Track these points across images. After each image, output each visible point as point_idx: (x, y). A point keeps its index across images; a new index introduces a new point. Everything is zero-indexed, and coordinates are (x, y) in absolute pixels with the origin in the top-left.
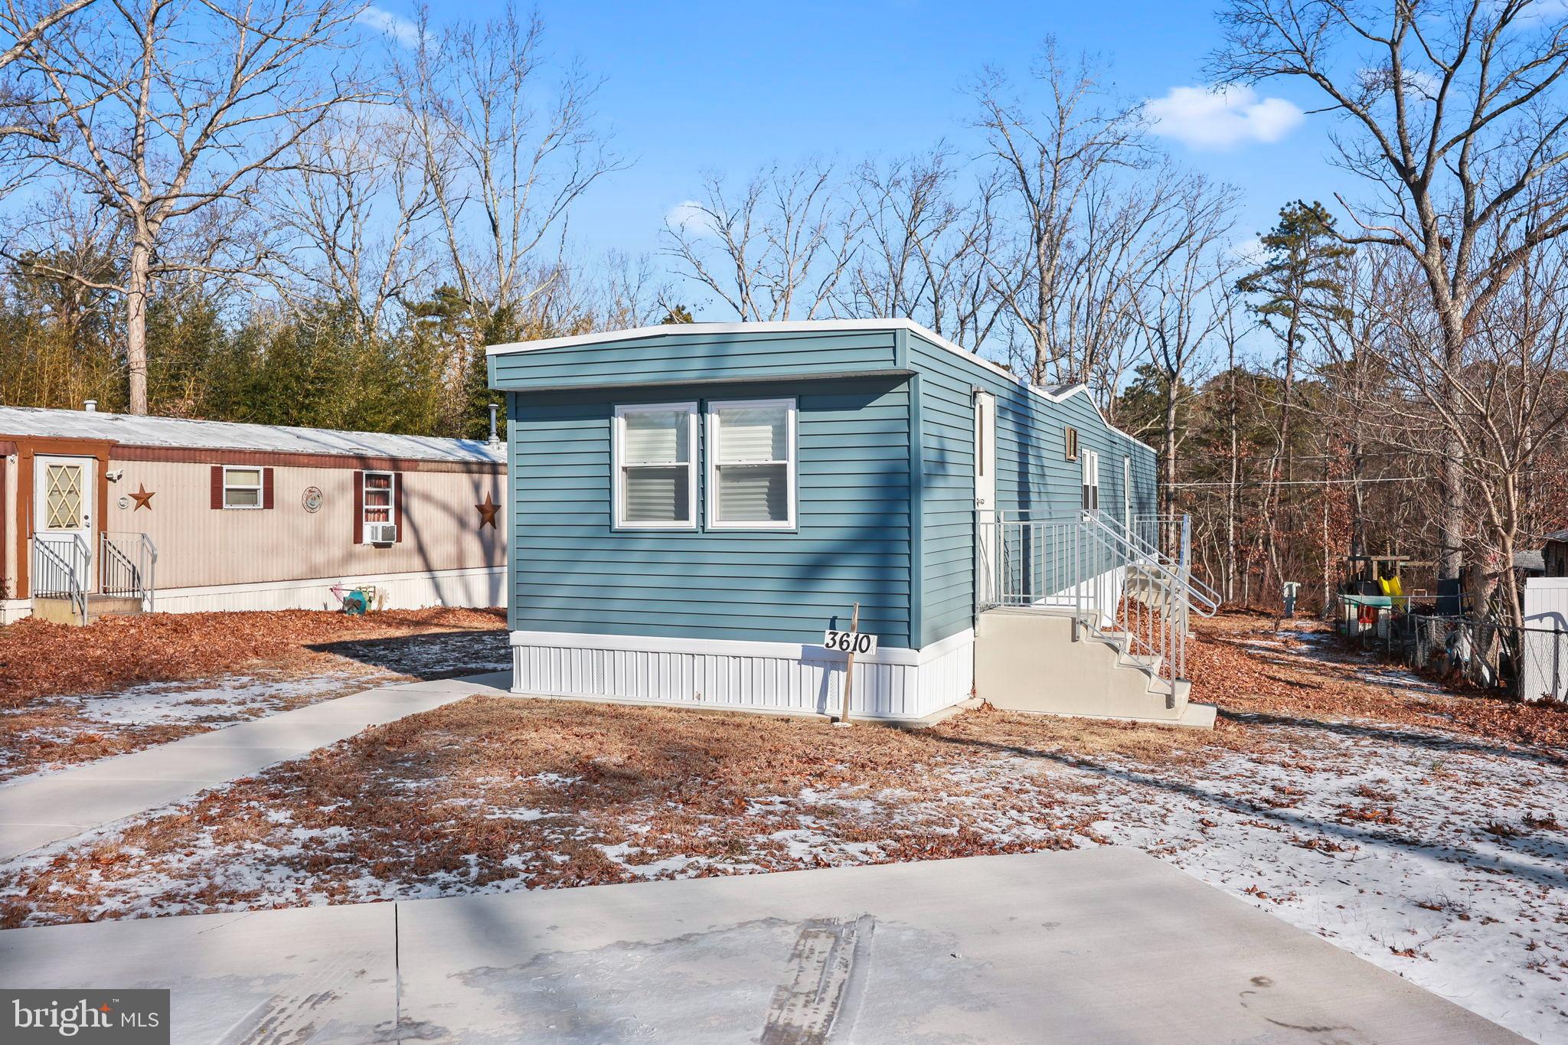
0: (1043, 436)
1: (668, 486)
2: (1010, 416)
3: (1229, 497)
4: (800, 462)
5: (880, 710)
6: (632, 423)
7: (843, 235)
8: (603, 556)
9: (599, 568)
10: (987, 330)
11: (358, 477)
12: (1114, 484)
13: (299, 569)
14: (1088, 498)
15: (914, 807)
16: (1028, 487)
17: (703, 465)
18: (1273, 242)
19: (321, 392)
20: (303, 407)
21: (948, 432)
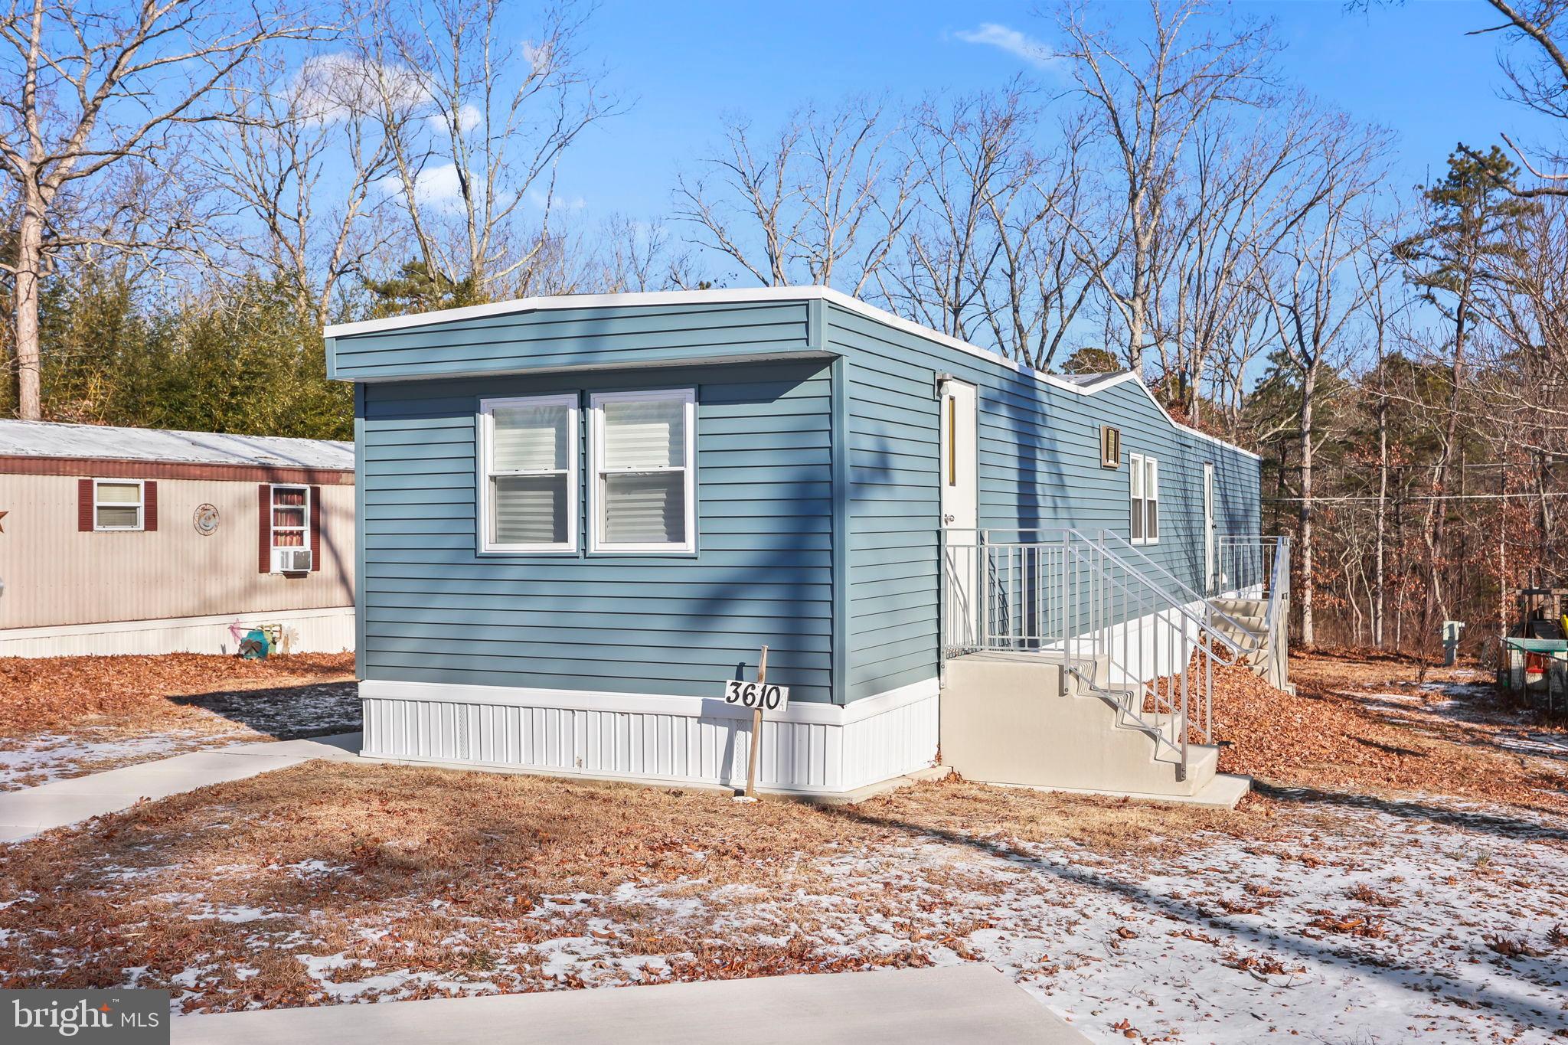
0: (1059, 436)
1: (544, 500)
2: (1004, 411)
3: (1378, 516)
4: (700, 469)
5: (796, 782)
6: (503, 421)
7: (896, 193)
8: (466, 587)
9: (461, 602)
10: (1075, 309)
11: (264, 492)
12: (1186, 498)
13: (189, 604)
14: (1139, 515)
15: (748, 909)
16: (1036, 501)
17: (584, 472)
18: (1438, 196)
19: (248, 390)
20: (227, 408)
21: (892, 430)
